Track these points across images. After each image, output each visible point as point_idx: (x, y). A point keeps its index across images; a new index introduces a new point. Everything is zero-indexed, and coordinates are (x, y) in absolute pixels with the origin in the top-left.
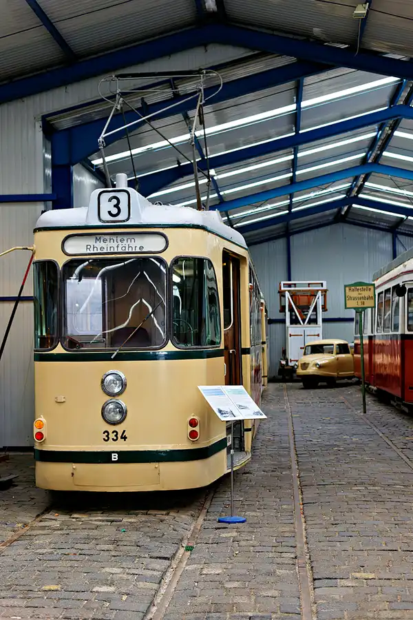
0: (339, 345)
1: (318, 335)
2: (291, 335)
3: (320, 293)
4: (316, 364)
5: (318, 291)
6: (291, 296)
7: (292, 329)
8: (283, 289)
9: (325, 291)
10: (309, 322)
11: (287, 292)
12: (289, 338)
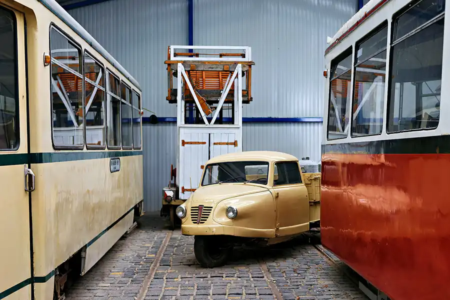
0: (279, 164)
1: (235, 144)
2: (184, 143)
3: (239, 66)
4: (229, 210)
5: (236, 63)
6: (188, 72)
7: (187, 132)
8: (173, 58)
9: (250, 65)
10: (220, 121)
11: (180, 65)
12: (181, 147)
